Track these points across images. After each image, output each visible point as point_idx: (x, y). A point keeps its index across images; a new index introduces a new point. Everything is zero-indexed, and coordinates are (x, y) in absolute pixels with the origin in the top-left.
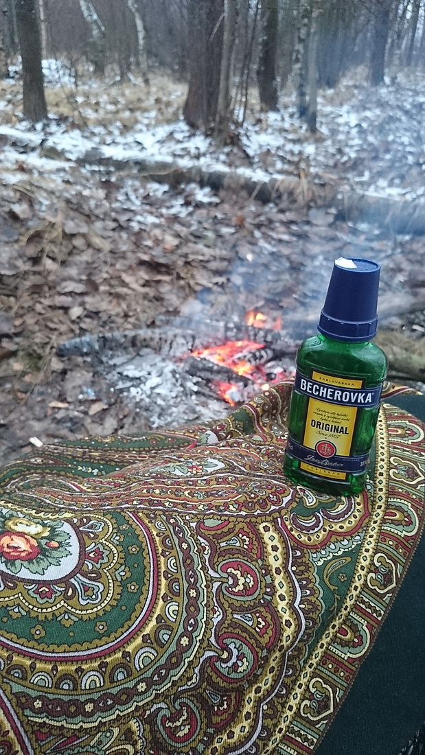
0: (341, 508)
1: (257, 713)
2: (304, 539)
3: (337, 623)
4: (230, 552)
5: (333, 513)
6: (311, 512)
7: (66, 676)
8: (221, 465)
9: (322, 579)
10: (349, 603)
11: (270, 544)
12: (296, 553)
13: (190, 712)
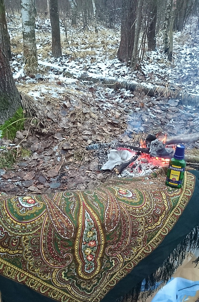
0: (176, 191)
1: (161, 221)
2: (169, 195)
3: (175, 209)
4: (157, 196)
5: (175, 191)
6: (171, 191)
7: (134, 209)
8: (153, 183)
9: (173, 201)
10: (177, 205)
11: (163, 195)
12: (168, 198)
13: (151, 218)
